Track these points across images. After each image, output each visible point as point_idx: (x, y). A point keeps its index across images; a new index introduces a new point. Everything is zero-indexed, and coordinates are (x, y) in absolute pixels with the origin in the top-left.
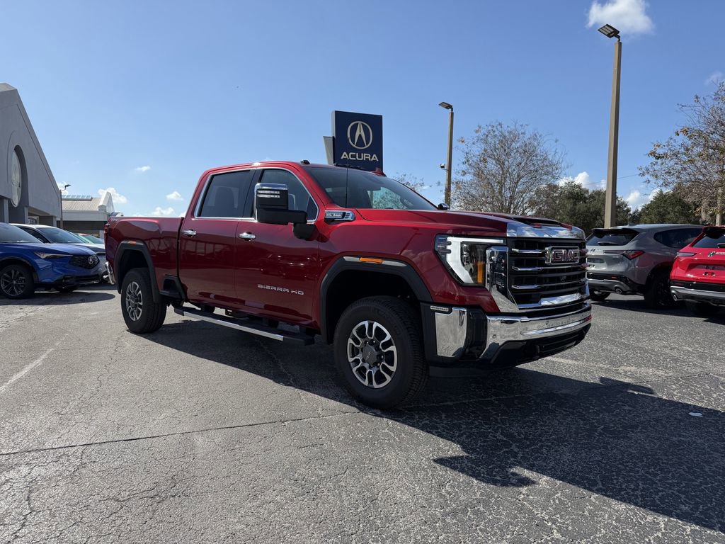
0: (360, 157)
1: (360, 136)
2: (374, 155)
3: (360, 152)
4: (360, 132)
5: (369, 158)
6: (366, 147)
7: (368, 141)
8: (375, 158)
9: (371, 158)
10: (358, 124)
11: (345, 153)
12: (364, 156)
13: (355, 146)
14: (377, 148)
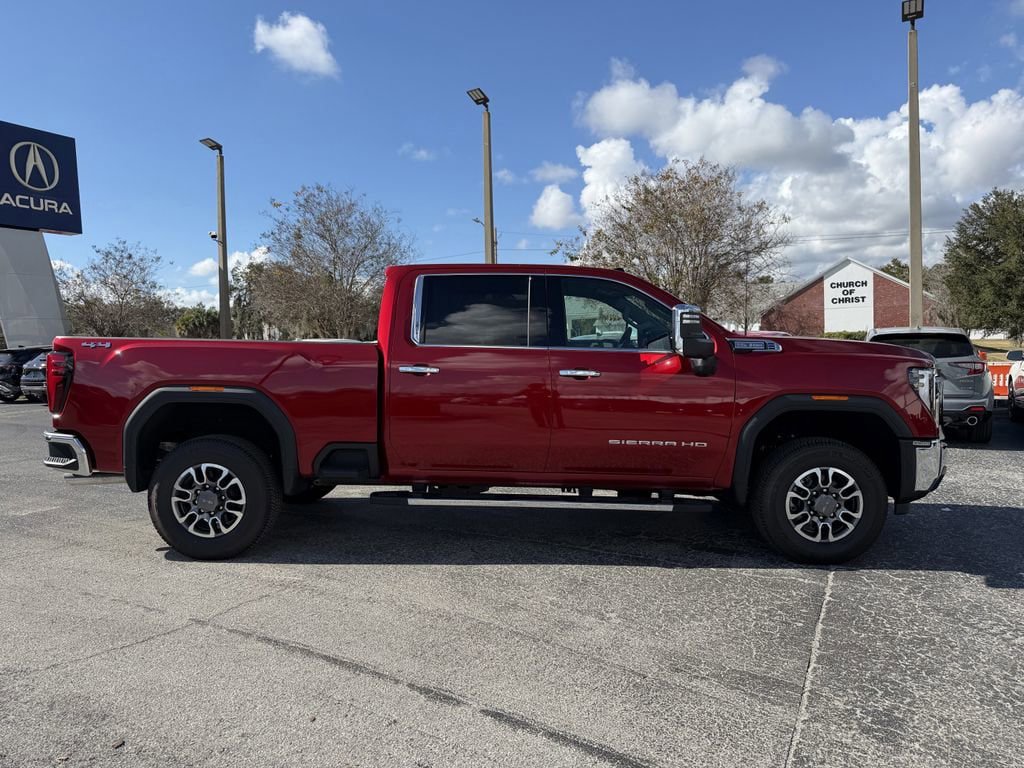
0: (37, 204)
1: (35, 168)
2: (65, 204)
3: (38, 197)
4: (34, 160)
5: (55, 207)
6: (48, 188)
7: (51, 178)
8: (65, 208)
9: (59, 208)
10: (29, 146)
11: (7, 195)
12: (45, 205)
13: (26, 184)
14: (68, 190)
